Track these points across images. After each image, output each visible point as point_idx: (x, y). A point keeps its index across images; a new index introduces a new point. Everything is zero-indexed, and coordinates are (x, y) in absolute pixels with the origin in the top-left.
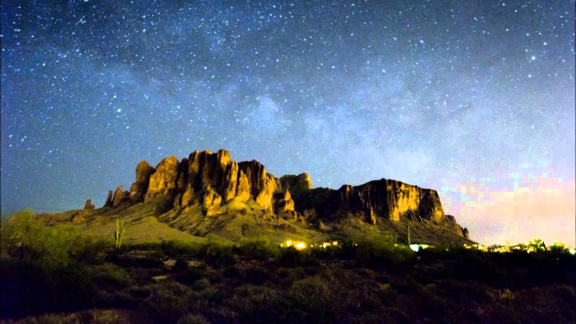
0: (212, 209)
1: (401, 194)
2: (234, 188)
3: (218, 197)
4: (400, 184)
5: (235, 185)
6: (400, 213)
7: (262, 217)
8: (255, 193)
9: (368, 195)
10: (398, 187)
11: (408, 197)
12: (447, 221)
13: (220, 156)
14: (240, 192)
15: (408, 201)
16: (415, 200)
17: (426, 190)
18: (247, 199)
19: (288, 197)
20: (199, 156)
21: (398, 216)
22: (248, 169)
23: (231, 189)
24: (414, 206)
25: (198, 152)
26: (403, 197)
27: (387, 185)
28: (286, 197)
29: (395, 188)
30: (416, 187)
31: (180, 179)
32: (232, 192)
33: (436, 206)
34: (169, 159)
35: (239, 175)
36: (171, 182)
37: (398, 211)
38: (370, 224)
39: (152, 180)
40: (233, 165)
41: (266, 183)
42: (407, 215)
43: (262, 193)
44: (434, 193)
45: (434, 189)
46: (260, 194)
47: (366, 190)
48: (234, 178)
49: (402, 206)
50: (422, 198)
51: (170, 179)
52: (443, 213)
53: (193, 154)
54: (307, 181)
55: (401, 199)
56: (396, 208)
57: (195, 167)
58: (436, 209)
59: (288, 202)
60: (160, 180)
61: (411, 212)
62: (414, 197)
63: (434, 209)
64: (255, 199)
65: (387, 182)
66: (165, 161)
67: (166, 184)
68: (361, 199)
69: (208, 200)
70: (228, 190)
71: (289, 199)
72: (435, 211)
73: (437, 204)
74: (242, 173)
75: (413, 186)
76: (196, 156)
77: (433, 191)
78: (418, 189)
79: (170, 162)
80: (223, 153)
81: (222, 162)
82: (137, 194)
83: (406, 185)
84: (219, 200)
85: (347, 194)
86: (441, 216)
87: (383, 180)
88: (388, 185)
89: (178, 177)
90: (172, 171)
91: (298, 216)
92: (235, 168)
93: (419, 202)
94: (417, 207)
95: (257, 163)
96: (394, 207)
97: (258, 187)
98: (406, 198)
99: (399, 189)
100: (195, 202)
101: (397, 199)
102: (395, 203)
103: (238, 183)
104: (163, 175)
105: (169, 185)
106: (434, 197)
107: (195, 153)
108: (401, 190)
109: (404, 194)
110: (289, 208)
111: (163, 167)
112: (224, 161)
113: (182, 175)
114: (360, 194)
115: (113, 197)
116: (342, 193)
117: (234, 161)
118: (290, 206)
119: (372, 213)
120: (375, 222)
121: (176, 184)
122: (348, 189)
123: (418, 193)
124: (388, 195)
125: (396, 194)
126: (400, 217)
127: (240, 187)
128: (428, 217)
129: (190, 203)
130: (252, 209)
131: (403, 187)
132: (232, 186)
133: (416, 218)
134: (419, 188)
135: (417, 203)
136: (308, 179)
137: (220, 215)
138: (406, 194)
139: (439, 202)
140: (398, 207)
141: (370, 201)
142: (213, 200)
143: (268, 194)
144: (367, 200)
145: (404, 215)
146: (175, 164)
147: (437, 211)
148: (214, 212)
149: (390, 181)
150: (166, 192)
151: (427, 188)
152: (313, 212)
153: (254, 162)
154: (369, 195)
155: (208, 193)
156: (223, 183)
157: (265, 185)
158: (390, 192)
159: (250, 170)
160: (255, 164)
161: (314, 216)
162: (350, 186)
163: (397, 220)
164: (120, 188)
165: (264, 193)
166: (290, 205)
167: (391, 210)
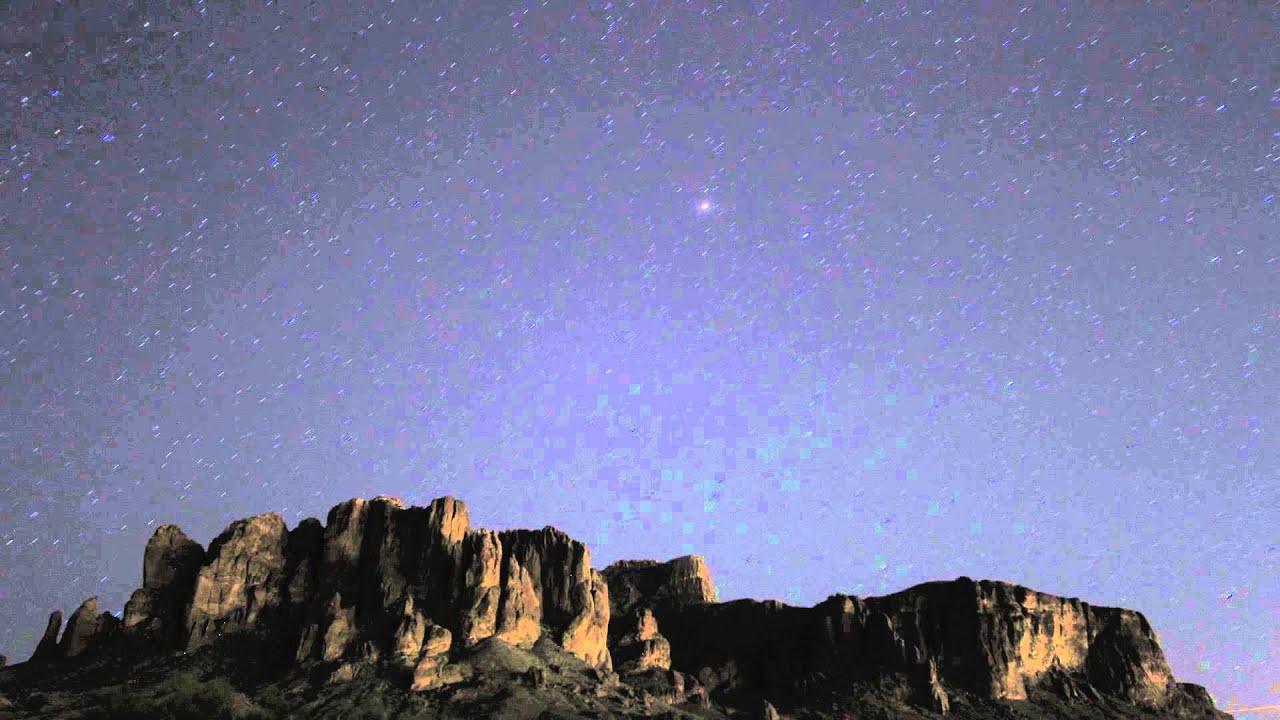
0: (430, 669)
1: (1028, 622)
2: (492, 610)
3: (440, 634)
4: (1021, 593)
5: (494, 598)
6: (1026, 680)
7: (593, 691)
8: (558, 620)
9: (914, 625)
10: (1013, 602)
11: (1050, 632)
12: (1186, 702)
13: (440, 516)
14: (510, 620)
15: (1050, 641)
16: (1074, 642)
17: (1108, 609)
18: (535, 637)
19: (649, 628)
20: (362, 512)
21: (1021, 688)
22: (532, 553)
23: (481, 612)
24: (1069, 658)
25: (359, 502)
26: (1035, 631)
27: (979, 598)
28: (642, 630)
29: (1003, 606)
30: (1073, 601)
31: (300, 579)
32: (487, 618)
33: (1146, 657)
34: (263, 521)
35: (505, 573)
36: (266, 586)
37: (1021, 670)
38: (931, 709)
39: (205, 582)
40: (488, 542)
41: (593, 593)
42: (1049, 683)
43: (579, 624)
44: (1136, 618)
45: (1135, 608)
46: (574, 624)
47: (910, 610)
48: (490, 579)
49: (1030, 655)
50: (1095, 634)
51: (264, 579)
52: (1170, 678)
53: (342, 509)
54: (699, 580)
55: (1026, 637)
56: (1012, 665)
57: (349, 543)
58: (1145, 666)
59: (653, 643)
60: (232, 582)
61: (1061, 673)
62: (1071, 633)
63: (1139, 665)
64: (559, 640)
65: (979, 588)
66: (248, 527)
67: (250, 592)
68: (896, 638)
69: (410, 645)
70: (473, 613)
71: (656, 634)
72: (1143, 674)
73: (1149, 654)
74: (514, 563)
75: (1063, 601)
76: (355, 514)
77: (1130, 613)
78: (1080, 608)
79: (264, 529)
80: (449, 507)
81: (445, 532)
82: (147, 622)
83: (1040, 597)
84: (442, 644)
85: (845, 621)
86: (1163, 688)
87: (964, 582)
88: (983, 598)
89: (290, 572)
90: (269, 557)
91: (688, 686)
92: (494, 550)
93: (1086, 645)
94: (1082, 660)
95: (560, 537)
96: (1005, 661)
97: (567, 604)
98: (1042, 637)
99: (1019, 609)
100: (369, 648)
101: (1014, 637)
102: (1007, 647)
103: (505, 595)
104: (241, 566)
105: (261, 596)
106: (1138, 632)
107: (351, 505)
108: (1024, 611)
109: (1035, 619)
110: (655, 663)
111: (241, 544)
112: (454, 530)
113: (303, 568)
114: (889, 622)
115: (62, 630)
116: (829, 620)
117: (488, 532)
118: (658, 658)
119: (934, 677)
120: (945, 703)
121: (284, 592)
122: (849, 607)
123: (1082, 621)
124: (984, 626)
125: (1010, 622)
126: (1027, 689)
127: (509, 604)
128: (1121, 689)
129: (351, 652)
130: (555, 669)
131: (1030, 604)
132: (485, 601)
133: (1080, 692)
134: (1084, 605)
135: (1080, 649)
136: (699, 575)
137: (455, 686)
138: (1043, 623)
139: (1154, 646)
140: (1019, 659)
141: (923, 644)
142: (425, 642)
143: (600, 626)
144: (912, 641)
145: (1042, 685)
146: (277, 533)
147: (1149, 673)
148: (434, 677)
149: (985, 584)
150: (252, 617)
151: (1113, 605)
152: (729, 672)
153: (547, 531)
154: (917, 623)
155: (409, 622)
156: (456, 594)
157: (589, 596)
158: (990, 617)
159: (536, 556)
160: (554, 539)
161: (734, 684)
162: (853, 598)
163: (1018, 698)
164: (91, 604)
165: (586, 622)
166: (656, 654)
167: (998, 670)
